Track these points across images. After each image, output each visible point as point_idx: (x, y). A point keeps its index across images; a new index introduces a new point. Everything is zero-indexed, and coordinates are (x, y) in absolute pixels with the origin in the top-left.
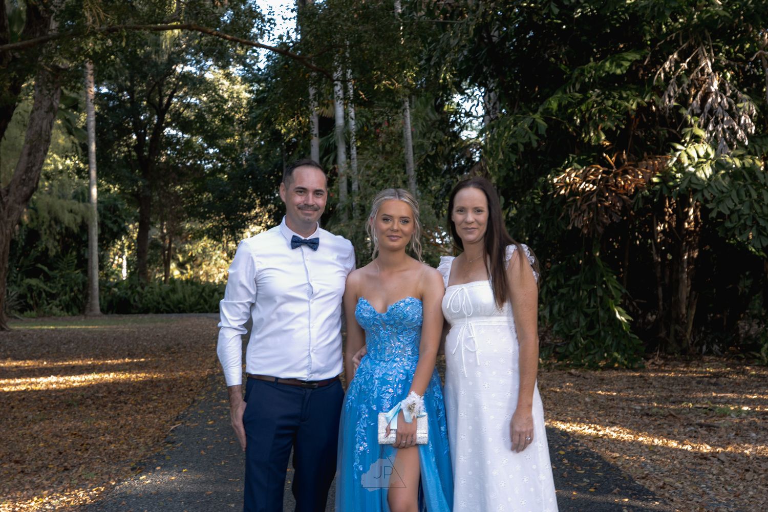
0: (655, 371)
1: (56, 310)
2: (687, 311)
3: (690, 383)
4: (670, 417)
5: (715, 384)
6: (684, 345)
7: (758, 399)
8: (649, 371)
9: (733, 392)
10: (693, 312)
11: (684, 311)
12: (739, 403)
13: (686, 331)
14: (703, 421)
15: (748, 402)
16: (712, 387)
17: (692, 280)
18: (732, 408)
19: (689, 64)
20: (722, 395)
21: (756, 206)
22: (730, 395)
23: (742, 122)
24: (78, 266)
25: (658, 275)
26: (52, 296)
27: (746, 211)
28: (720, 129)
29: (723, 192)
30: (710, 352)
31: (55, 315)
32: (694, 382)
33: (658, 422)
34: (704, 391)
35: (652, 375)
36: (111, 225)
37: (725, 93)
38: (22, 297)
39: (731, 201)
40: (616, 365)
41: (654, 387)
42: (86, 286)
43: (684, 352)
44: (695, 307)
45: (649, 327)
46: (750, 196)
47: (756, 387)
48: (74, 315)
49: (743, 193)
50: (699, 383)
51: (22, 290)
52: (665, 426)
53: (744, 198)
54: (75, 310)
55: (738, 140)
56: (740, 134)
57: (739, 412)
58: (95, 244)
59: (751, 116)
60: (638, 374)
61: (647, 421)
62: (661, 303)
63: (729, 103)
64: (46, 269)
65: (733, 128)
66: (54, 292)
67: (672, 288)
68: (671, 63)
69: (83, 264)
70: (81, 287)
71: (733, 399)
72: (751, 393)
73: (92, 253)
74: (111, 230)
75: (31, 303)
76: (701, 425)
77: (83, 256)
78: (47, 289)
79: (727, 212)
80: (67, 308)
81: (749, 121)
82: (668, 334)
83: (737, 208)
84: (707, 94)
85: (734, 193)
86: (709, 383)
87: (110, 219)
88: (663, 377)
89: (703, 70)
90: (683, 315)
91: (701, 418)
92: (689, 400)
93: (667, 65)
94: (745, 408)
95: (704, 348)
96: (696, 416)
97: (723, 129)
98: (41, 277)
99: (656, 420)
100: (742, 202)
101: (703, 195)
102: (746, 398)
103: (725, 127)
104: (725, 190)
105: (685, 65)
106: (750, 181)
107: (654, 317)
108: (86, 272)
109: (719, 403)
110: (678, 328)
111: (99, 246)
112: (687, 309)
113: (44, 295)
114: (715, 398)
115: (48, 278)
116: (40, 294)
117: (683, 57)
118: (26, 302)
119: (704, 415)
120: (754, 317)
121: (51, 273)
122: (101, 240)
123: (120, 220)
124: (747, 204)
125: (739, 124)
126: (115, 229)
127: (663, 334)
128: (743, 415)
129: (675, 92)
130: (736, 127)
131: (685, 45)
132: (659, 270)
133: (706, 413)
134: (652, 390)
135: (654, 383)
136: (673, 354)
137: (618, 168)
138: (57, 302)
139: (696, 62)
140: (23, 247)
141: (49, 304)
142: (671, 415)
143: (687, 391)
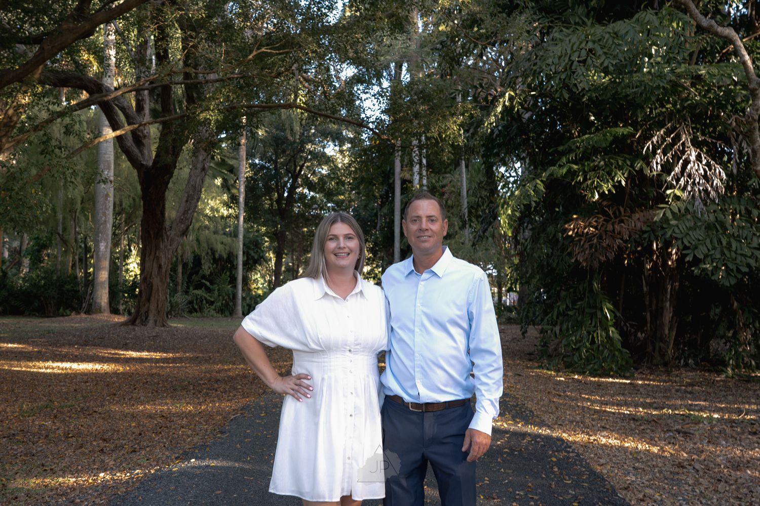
0: (642, 379)
1: (213, 312)
2: (669, 332)
3: (670, 390)
4: (653, 423)
5: (690, 393)
6: (666, 359)
7: (726, 408)
8: (637, 379)
9: (705, 401)
10: (674, 333)
11: (667, 332)
12: (710, 411)
13: (668, 348)
14: (680, 427)
15: (718, 410)
16: (688, 396)
17: (673, 308)
18: (705, 416)
19: (672, 139)
20: (697, 403)
21: (726, 252)
22: (702, 403)
23: (715, 184)
24: (230, 282)
25: (647, 303)
26: (212, 303)
27: (718, 256)
28: (697, 190)
29: (699, 240)
30: (686, 365)
31: (212, 316)
32: (673, 391)
33: (642, 427)
34: (682, 398)
35: (640, 382)
36: (253, 254)
37: (701, 162)
38: (191, 302)
39: (705, 248)
40: (612, 373)
41: (641, 394)
42: (235, 296)
43: (665, 364)
44: (675, 329)
45: (639, 344)
46: (721, 244)
47: (724, 396)
48: (225, 316)
49: (715, 241)
50: (677, 391)
51: (190, 298)
52: (648, 431)
53: (716, 245)
54: (227, 313)
55: (710, 199)
56: (713, 194)
57: (710, 419)
58: (240, 267)
59: (721, 180)
60: (628, 382)
61: (633, 426)
62: (649, 325)
63: (704, 170)
64: (208, 284)
65: (707, 189)
66: (212, 300)
67: (657, 315)
68: (658, 137)
69: (233, 280)
70: (231, 297)
71: (706, 407)
72: (721, 402)
73: (238, 273)
74: (253, 257)
75: (196, 307)
76: (679, 432)
77: (234, 276)
78: (209, 298)
79: (702, 257)
80: (221, 311)
81: (720, 184)
82: (654, 350)
83: (710, 253)
84: (687, 162)
85: (708, 241)
86: (686, 392)
87: (253, 249)
88: (649, 385)
89: (683, 144)
90: (666, 335)
91: (679, 424)
92: (669, 407)
93: (655, 139)
94: (716, 416)
95: (682, 361)
96: (675, 421)
97: (699, 189)
98: (203, 289)
99: (641, 425)
100: (714, 248)
101: (683, 243)
102: (716, 406)
103: (701, 188)
104: (701, 238)
105: (669, 140)
106: (721, 231)
107: (643, 335)
108: (235, 287)
109: (693, 410)
110: (661, 344)
111: (243, 269)
112: (669, 330)
113: (204, 302)
114: (691, 405)
115: (208, 290)
116: (202, 301)
117: (667, 134)
118: (193, 306)
119: (681, 421)
120: (722, 337)
121: (211, 287)
122: (245, 264)
123: (259, 251)
124: (719, 249)
125: (712, 186)
126: (256, 257)
127: (650, 349)
128: (714, 422)
129: (661, 160)
130: (709, 189)
131: (670, 124)
132: (648, 299)
133: (683, 420)
134: (639, 396)
135: (641, 390)
136: (657, 365)
137: (616, 217)
138: (213, 307)
139: (677, 138)
140: (192, 268)
141: (207, 308)
142: (654, 420)
143: (667, 398)
